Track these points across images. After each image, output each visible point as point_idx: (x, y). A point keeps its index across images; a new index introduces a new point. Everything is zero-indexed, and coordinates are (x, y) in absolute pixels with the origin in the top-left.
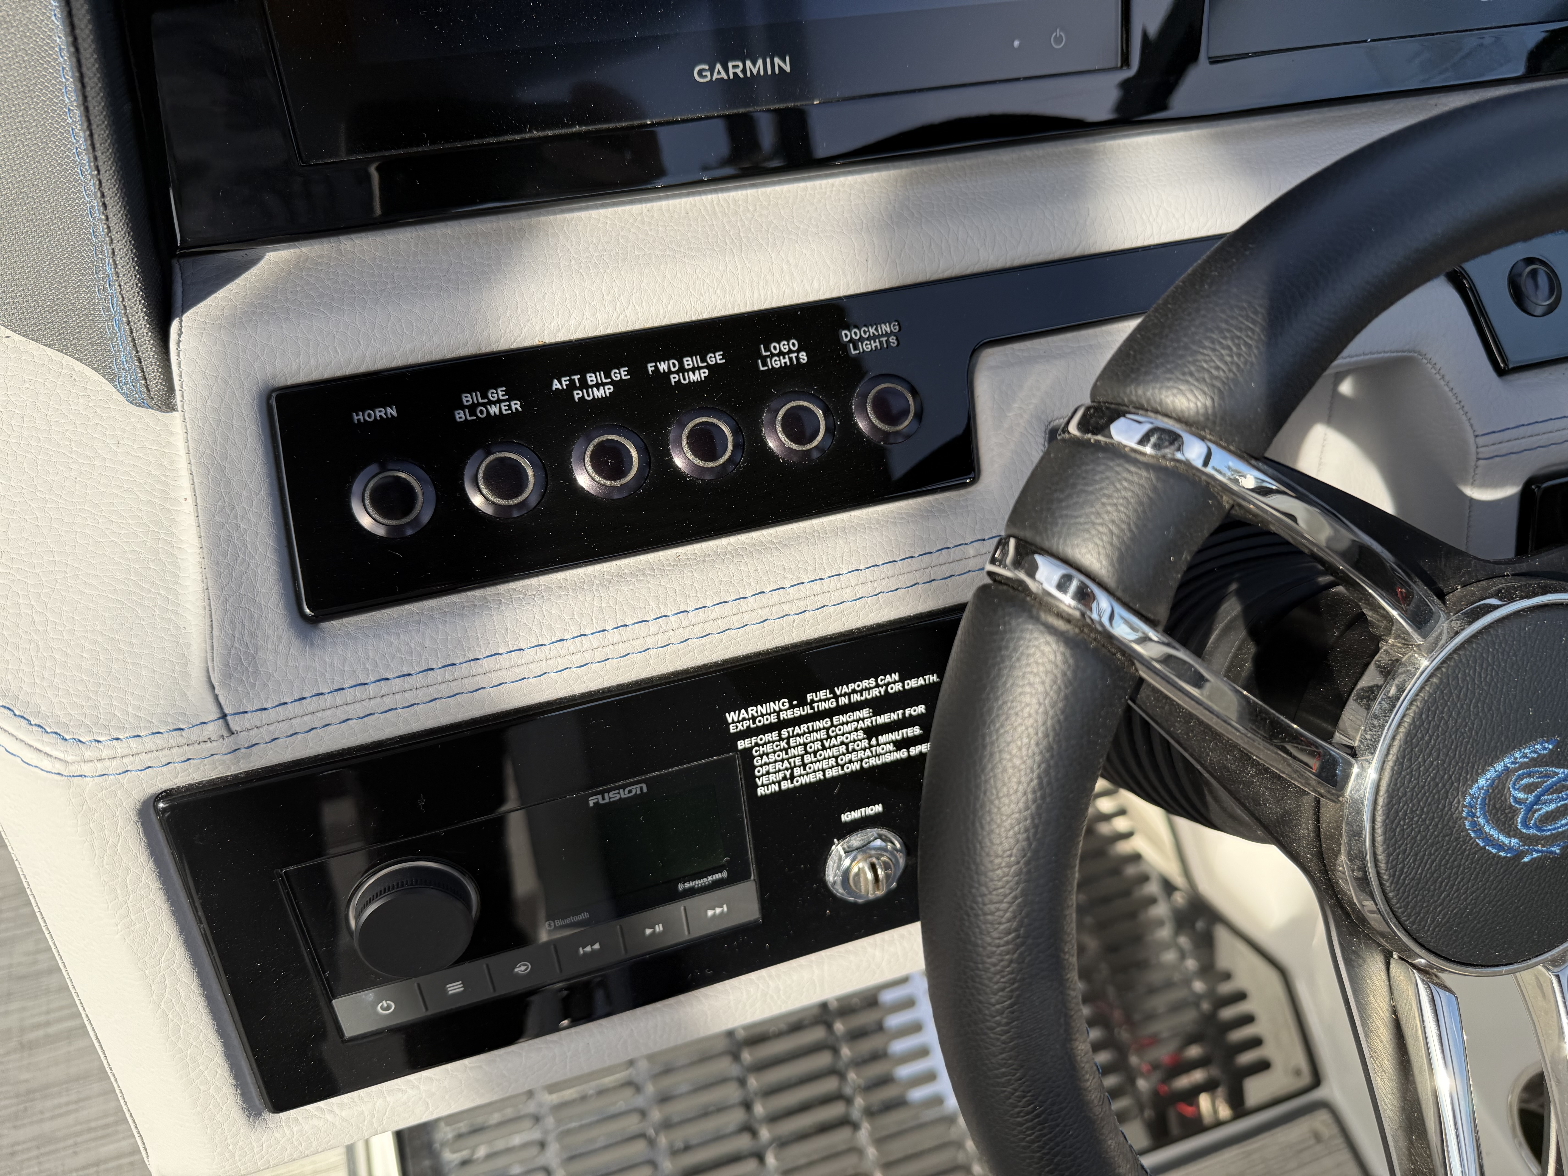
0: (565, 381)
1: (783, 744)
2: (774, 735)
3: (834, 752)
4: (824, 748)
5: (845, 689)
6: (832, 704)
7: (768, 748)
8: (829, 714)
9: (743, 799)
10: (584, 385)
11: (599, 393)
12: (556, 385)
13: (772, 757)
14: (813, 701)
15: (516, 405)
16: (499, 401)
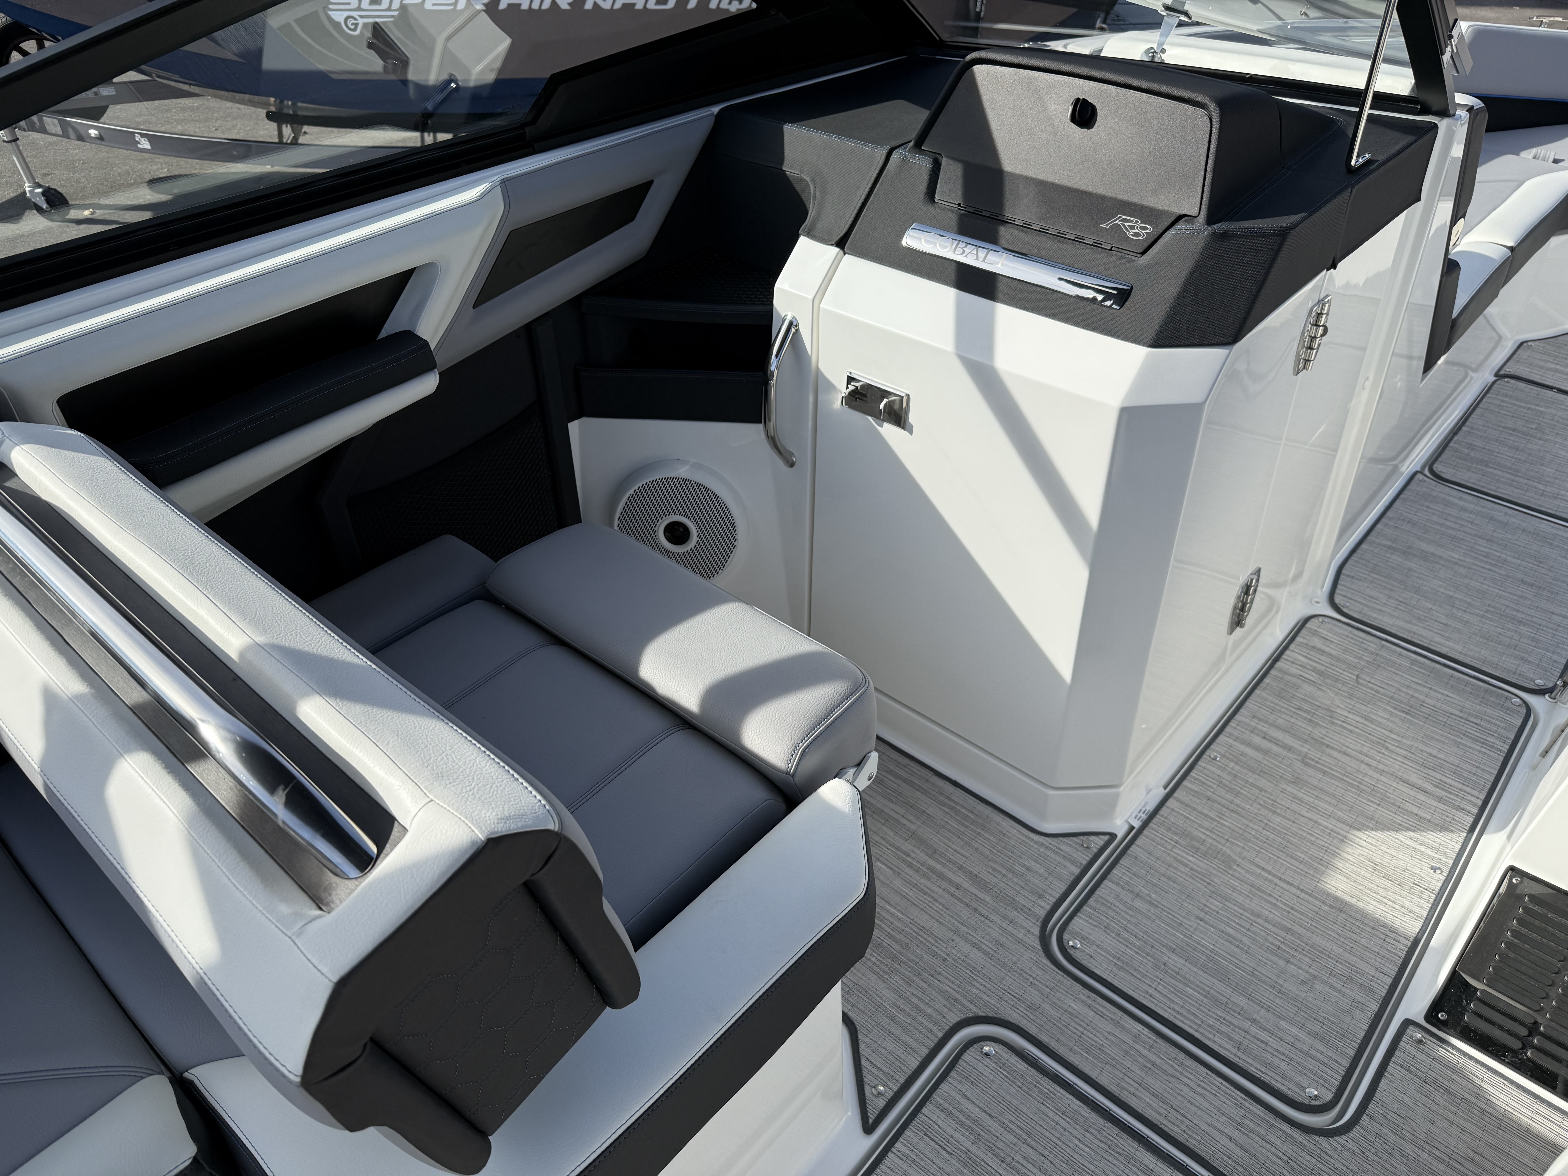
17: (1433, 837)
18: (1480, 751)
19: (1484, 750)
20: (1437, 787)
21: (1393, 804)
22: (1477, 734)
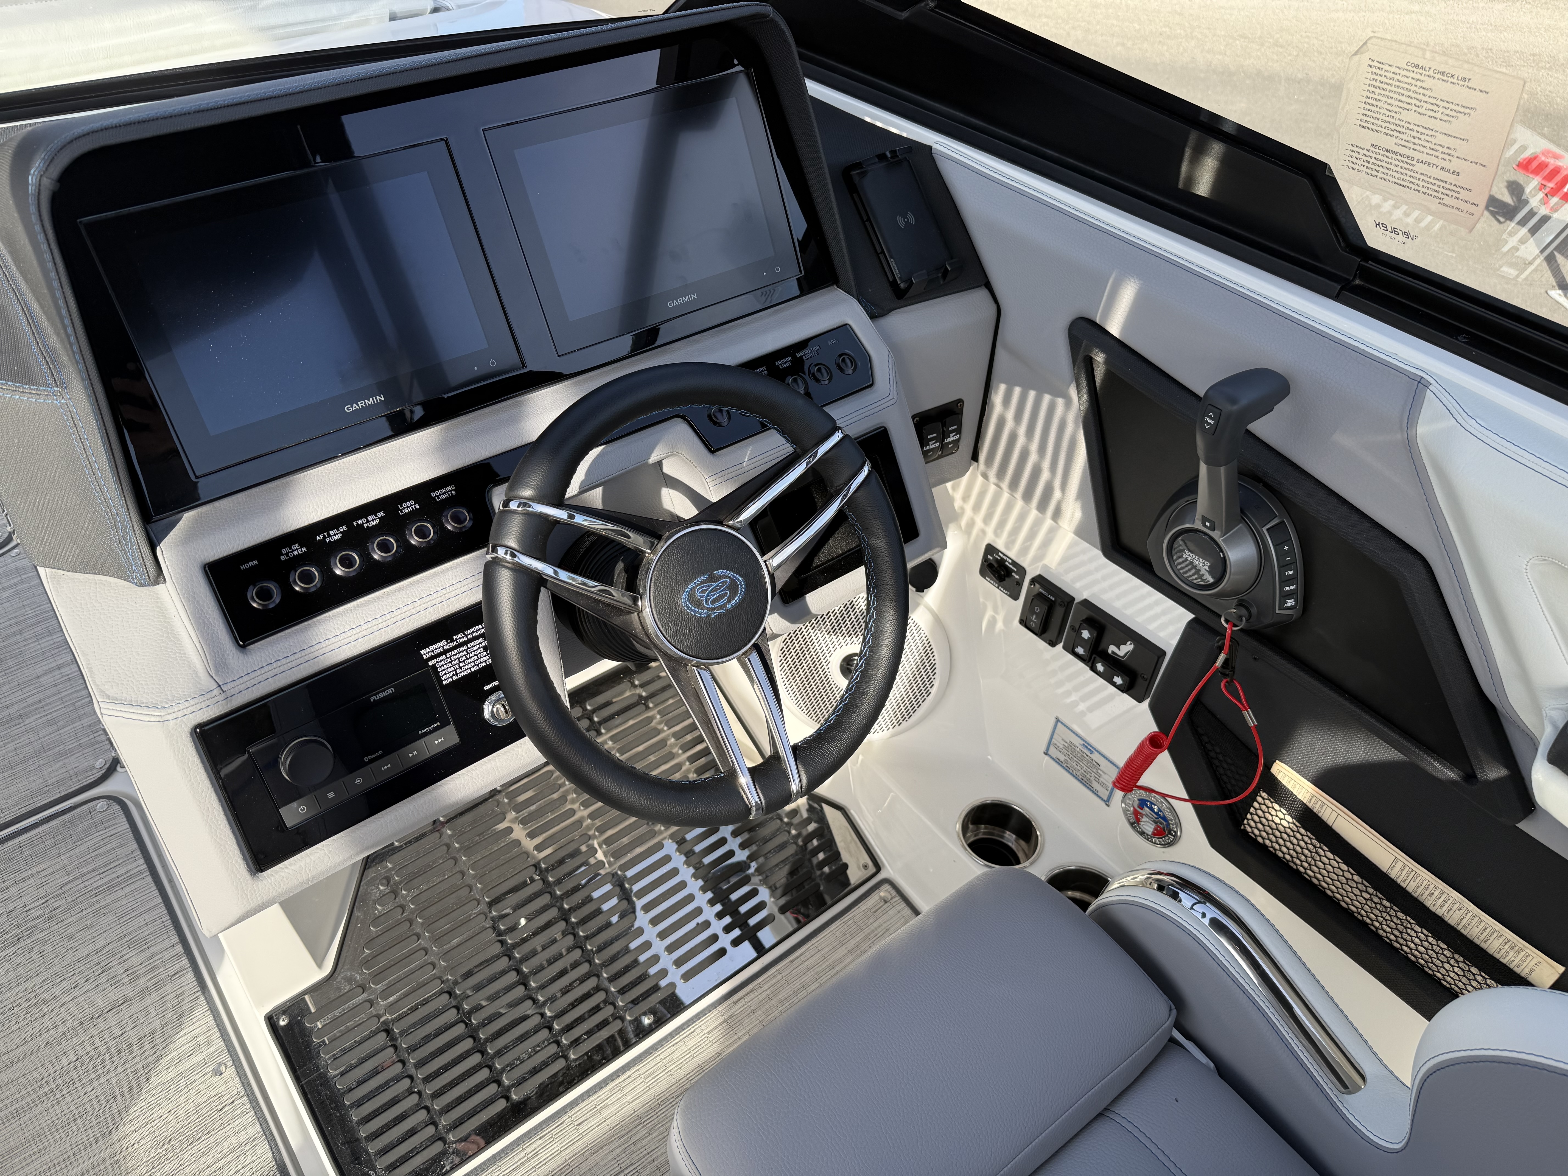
0: (321, 536)
1: (449, 660)
2: (444, 656)
3: (472, 659)
4: (467, 659)
5: (469, 632)
6: (465, 639)
7: (443, 663)
8: (465, 643)
9: (438, 687)
10: (329, 536)
11: (336, 538)
12: (318, 538)
13: (445, 667)
14: (456, 639)
15: (304, 549)
16: (297, 549)
17: (183, 1040)
18: (126, 896)
19: (127, 890)
20: (130, 982)
21: (116, 1054)
22: (104, 881)
